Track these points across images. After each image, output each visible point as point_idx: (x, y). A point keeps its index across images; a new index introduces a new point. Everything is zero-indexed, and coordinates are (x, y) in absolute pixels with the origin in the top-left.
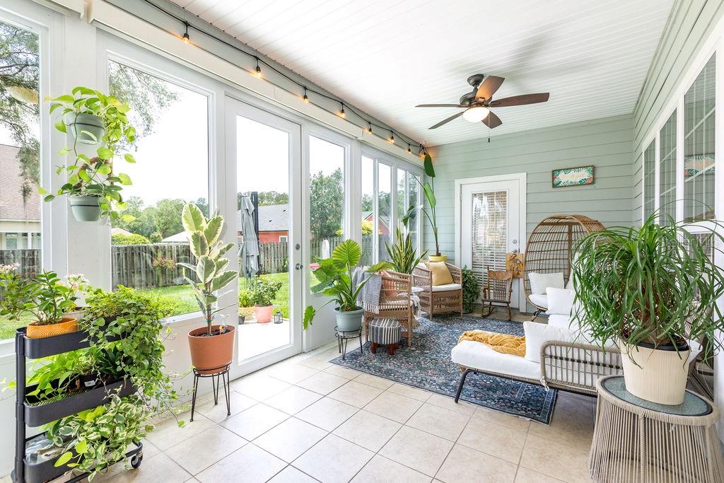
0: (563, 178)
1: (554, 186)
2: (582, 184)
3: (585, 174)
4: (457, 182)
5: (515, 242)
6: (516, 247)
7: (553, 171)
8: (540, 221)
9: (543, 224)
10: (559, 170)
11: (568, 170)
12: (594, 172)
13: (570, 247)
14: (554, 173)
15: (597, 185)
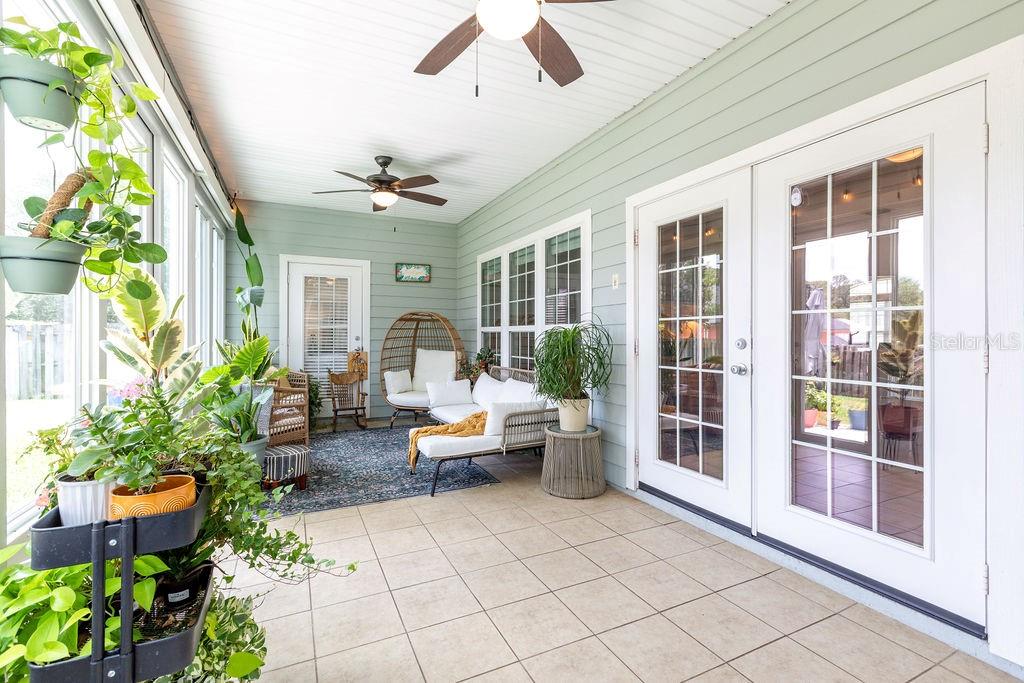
0: (405, 272)
1: (398, 280)
2: (420, 281)
3: (421, 272)
4: (283, 258)
5: (357, 339)
6: (358, 344)
7: (397, 264)
8: (399, 317)
9: (401, 320)
10: (402, 264)
11: (409, 265)
12: (430, 271)
13: (414, 344)
14: (398, 266)
15: (433, 284)
